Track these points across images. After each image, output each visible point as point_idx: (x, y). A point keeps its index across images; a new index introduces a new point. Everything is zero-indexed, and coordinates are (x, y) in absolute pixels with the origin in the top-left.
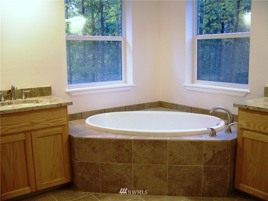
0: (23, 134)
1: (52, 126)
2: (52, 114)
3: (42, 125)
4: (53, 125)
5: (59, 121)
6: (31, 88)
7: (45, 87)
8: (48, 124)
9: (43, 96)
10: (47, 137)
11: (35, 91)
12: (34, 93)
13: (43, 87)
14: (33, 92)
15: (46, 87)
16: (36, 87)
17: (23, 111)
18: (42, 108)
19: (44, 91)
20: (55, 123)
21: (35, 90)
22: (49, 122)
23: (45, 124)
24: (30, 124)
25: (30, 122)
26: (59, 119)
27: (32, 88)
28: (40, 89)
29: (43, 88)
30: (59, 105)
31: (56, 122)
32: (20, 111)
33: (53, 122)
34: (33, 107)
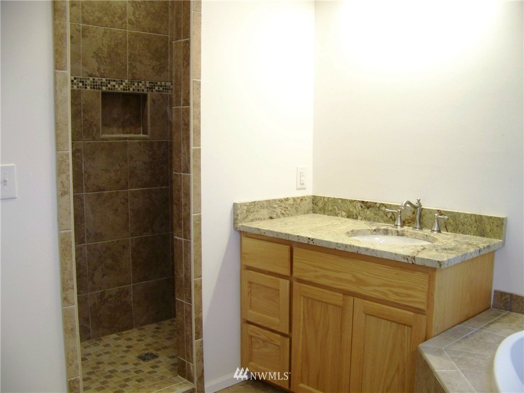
0: (342, 295)
1: (393, 300)
2: (397, 274)
3: (375, 291)
4: (396, 300)
5: (409, 296)
6: (458, 213)
7: (490, 215)
8: (386, 295)
9: (481, 236)
10: (383, 321)
11: (466, 220)
12: (463, 225)
13: (486, 215)
14: (462, 221)
15: (491, 217)
16: (468, 213)
17: (341, 249)
18: (375, 256)
19: (486, 226)
20: (399, 296)
21: (466, 218)
22: (389, 291)
23: (378, 291)
24: (354, 280)
25: (354, 276)
26: (410, 292)
27: (461, 212)
28: (477, 218)
29: (483, 218)
30: (409, 259)
31: (403, 297)
32: (337, 248)
33: (397, 294)
34: (359, 248)
